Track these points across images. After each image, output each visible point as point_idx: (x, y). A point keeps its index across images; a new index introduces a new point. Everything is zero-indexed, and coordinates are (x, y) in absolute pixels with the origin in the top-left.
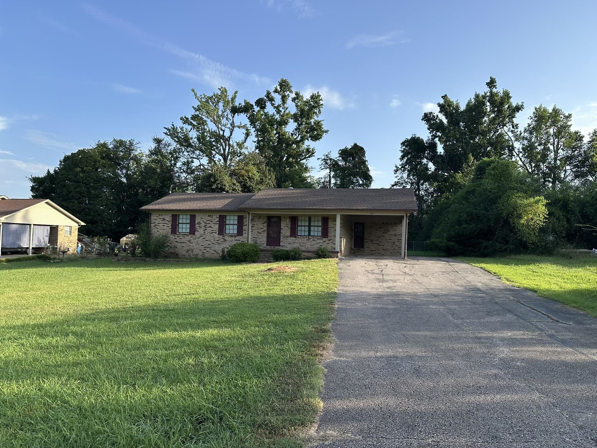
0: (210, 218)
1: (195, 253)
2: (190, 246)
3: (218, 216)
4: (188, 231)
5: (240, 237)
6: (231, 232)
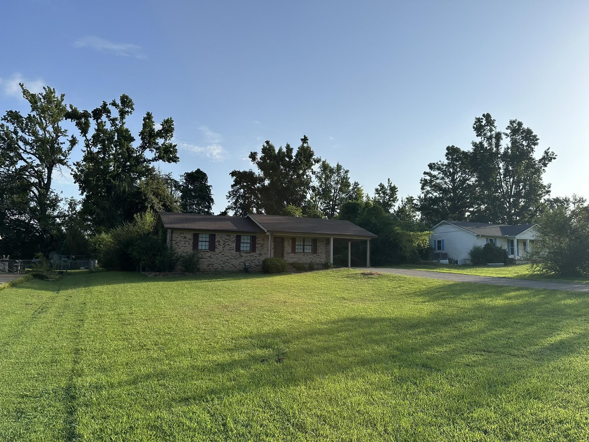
0: (228, 237)
2: (210, 261)
3: (235, 236)
4: (207, 248)
6: (245, 249)
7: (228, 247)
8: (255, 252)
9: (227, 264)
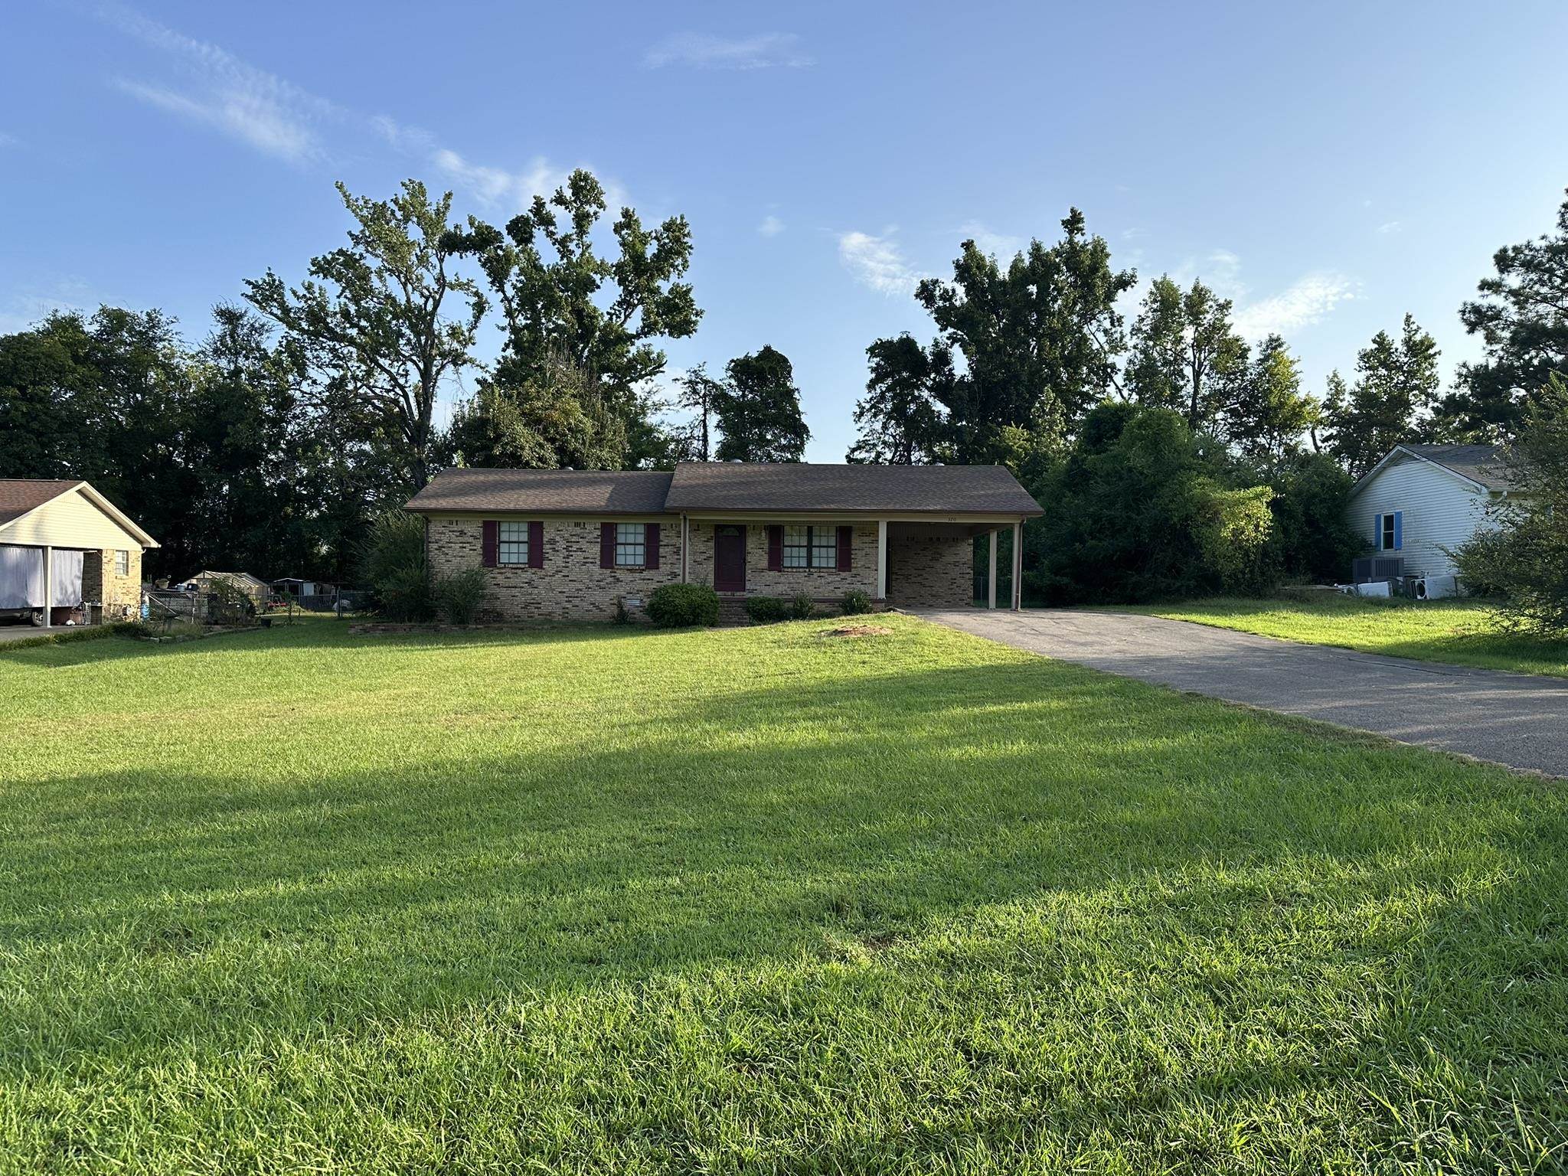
0: (578, 530)
1: (544, 611)
2: (531, 594)
3: (598, 526)
4: (524, 559)
5: (652, 572)
6: (630, 560)
7: (578, 557)
8: (658, 568)
9: (577, 601)
